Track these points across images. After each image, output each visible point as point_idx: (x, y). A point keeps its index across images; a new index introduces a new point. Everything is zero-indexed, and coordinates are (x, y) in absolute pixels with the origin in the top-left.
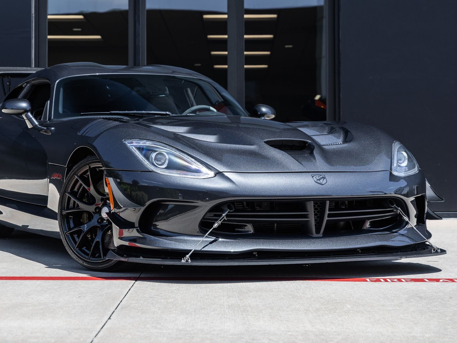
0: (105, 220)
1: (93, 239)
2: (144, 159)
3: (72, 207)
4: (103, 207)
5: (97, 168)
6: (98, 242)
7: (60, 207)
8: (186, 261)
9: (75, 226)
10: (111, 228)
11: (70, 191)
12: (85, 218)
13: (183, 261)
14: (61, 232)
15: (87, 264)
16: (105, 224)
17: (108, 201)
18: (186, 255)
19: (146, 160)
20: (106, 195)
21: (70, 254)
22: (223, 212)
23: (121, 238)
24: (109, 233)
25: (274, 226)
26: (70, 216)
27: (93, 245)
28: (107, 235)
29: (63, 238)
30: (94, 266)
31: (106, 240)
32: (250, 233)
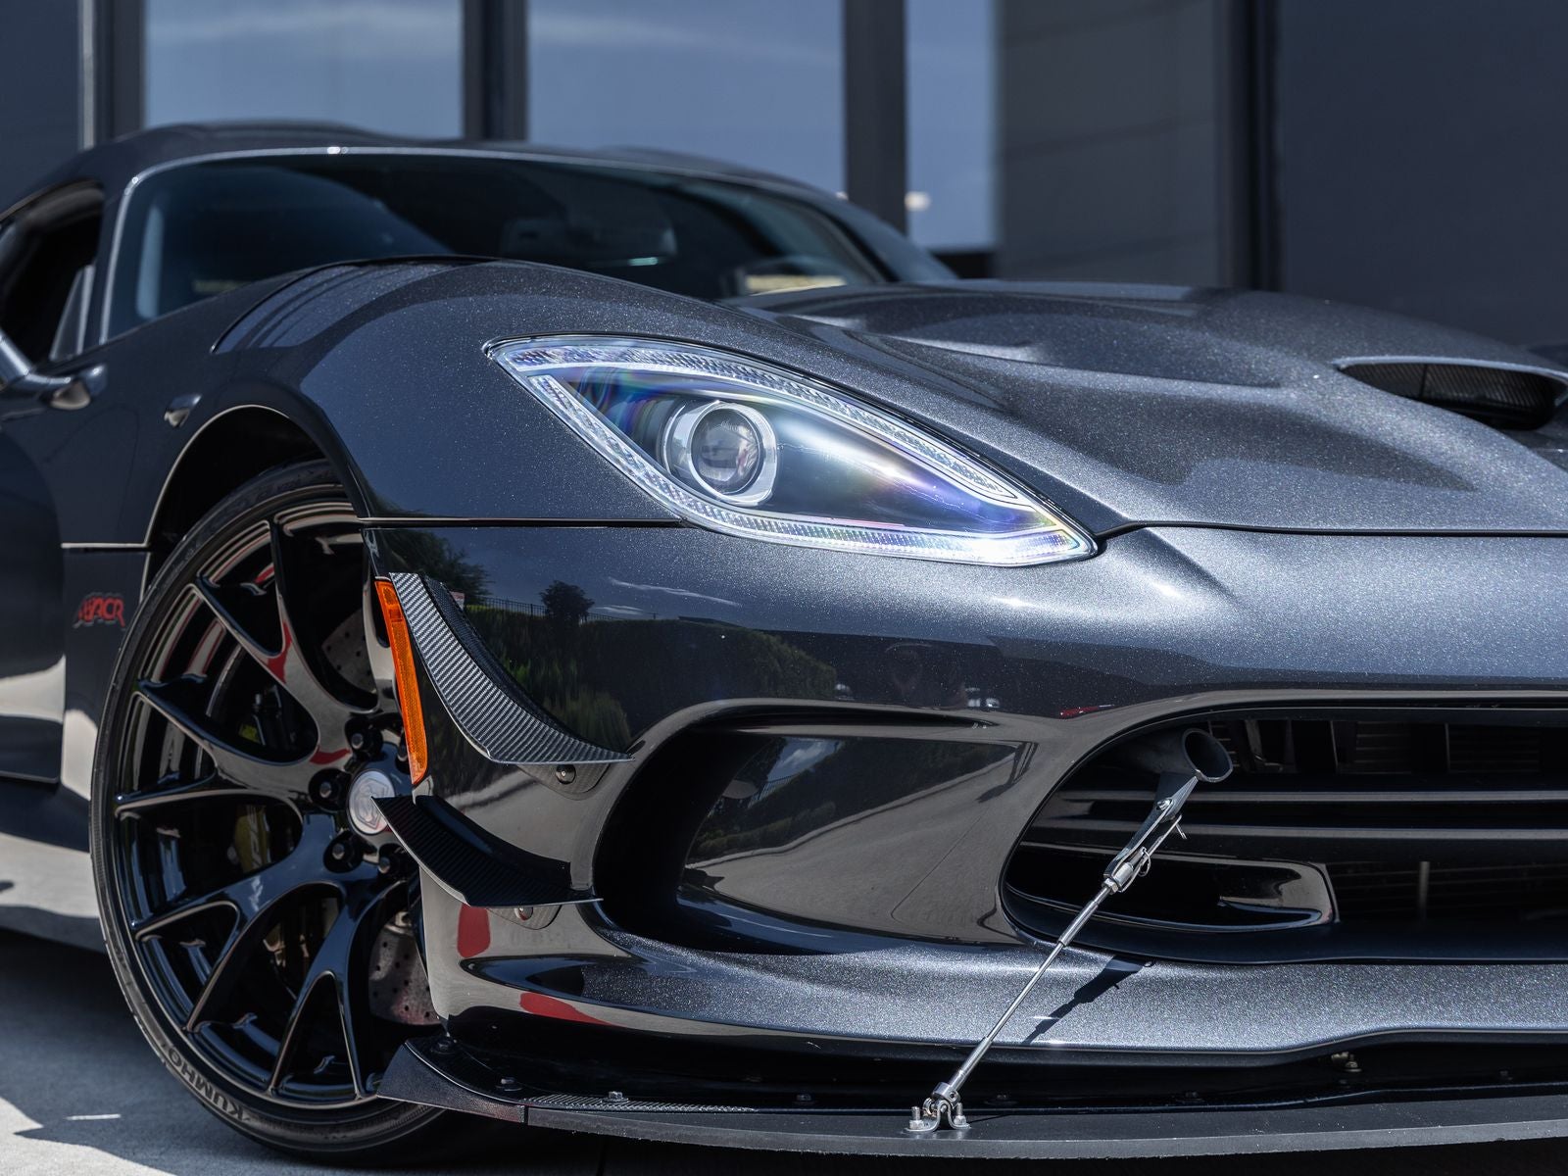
0: (371, 850)
1: (297, 966)
2: (624, 446)
3: (176, 776)
4: (362, 770)
5: (321, 536)
6: (327, 985)
7: (102, 774)
8: (935, 1124)
9: (193, 890)
10: (409, 900)
11: (163, 678)
12: (254, 838)
13: (919, 1126)
14: (111, 927)
15: (262, 1118)
16: (373, 875)
17: (390, 736)
18: (935, 1084)
19: (637, 457)
20: (381, 695)
21: (158, 1059)
22: (1162, 784)
23: (477, 967)
24: (398, 925)
25: (1416, 878)
26: (160, 831)
27: (301, 1001)
28: (384, 937)
29: (121, 959)
30: (305, 1136)
31: (378, 968)
32: (1315, 920)
